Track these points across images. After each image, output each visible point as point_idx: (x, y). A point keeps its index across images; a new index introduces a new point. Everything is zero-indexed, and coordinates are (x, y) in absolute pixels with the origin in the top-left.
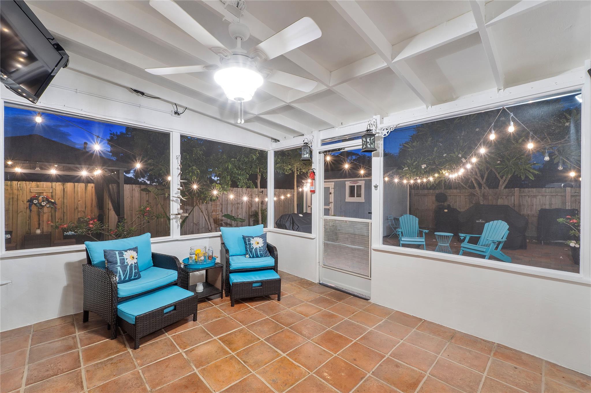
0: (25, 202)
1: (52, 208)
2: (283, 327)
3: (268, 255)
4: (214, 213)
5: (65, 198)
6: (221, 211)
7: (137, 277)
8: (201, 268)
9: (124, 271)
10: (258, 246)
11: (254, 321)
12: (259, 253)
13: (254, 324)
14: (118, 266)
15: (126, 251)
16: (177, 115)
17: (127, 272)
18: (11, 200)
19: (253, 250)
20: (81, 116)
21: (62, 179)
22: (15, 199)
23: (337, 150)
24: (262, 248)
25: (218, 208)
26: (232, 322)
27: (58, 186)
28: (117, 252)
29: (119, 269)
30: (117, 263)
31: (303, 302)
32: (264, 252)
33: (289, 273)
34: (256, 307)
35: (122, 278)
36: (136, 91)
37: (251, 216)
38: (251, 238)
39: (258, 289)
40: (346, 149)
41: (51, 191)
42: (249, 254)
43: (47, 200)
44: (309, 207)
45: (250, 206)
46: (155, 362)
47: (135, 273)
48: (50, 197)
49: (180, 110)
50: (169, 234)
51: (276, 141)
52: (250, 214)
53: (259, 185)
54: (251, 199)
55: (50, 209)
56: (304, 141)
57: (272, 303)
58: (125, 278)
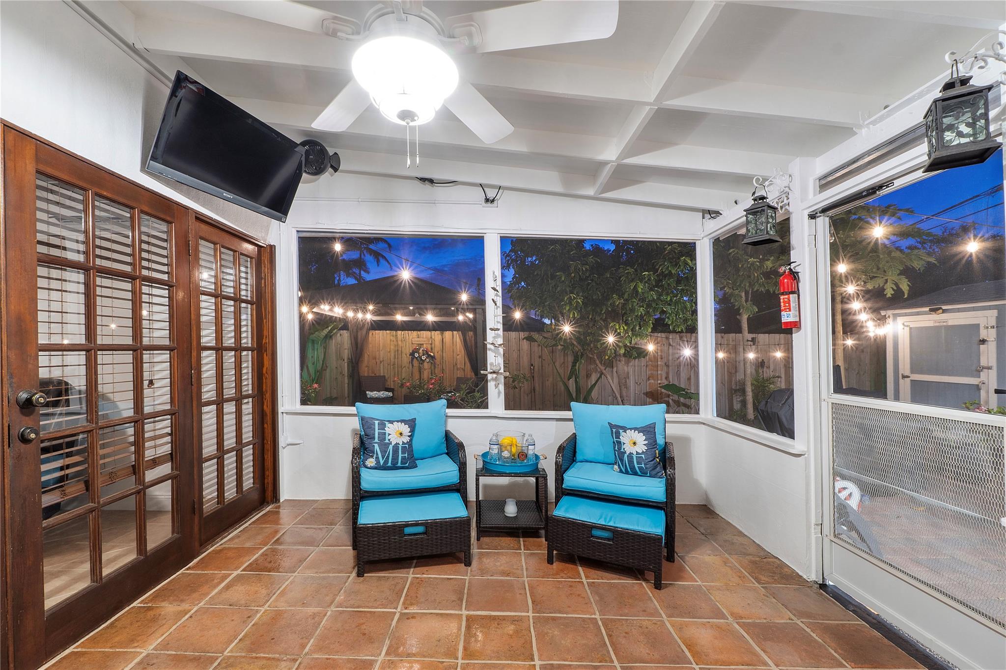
0: (408, 355)
1: (432, 363)
2: (611, 658)
3: (660, 474)
4: (652, 381)
5: (444, 351)
6: (666, 378)
7: (407, 465)
8: (508, 472)
9: (384, 452)
10: (634, 450)
11: (560, 612)
12: (636, 466)
13: (554, 619)
14: (376, 443)
15: (391, 422)
16: (489, 204)
17: (389, 454)
18: (396, 353)
19: (626, 456)
20: (367, 233)
21: (439, 327)
22: (400, 352)
23: (864, 194)
24: (643, 456)
25: (659, 372)
26: (518, 596)
27: (436, 335)
28: (377, 422)
29: (377, 447)
30: (374, 438)
31: (723, 617)
32: (648, 466)
33: (743, 531)
34: (593, 583)
35: (382, 462)
36: (423, 180)
37: (736, 391)
38: (621, 431)
39: (604, 544)
40: (899, 183)
41: (430, 342)
42: (619, 465)
43: (426, 353)
44: (904, 377)
45: (733, 371)
46: (355, 610)
47: (403, 458)
48: (430, 349)
49: (491, 194)
50: (486, 407)
51: (714, 214)
52: (733, 387)
53: (746, 326)
54: (733, 355)
55: (430, 364)
56: (754, 193)
57: (636, 588)
58: (386, 462)
